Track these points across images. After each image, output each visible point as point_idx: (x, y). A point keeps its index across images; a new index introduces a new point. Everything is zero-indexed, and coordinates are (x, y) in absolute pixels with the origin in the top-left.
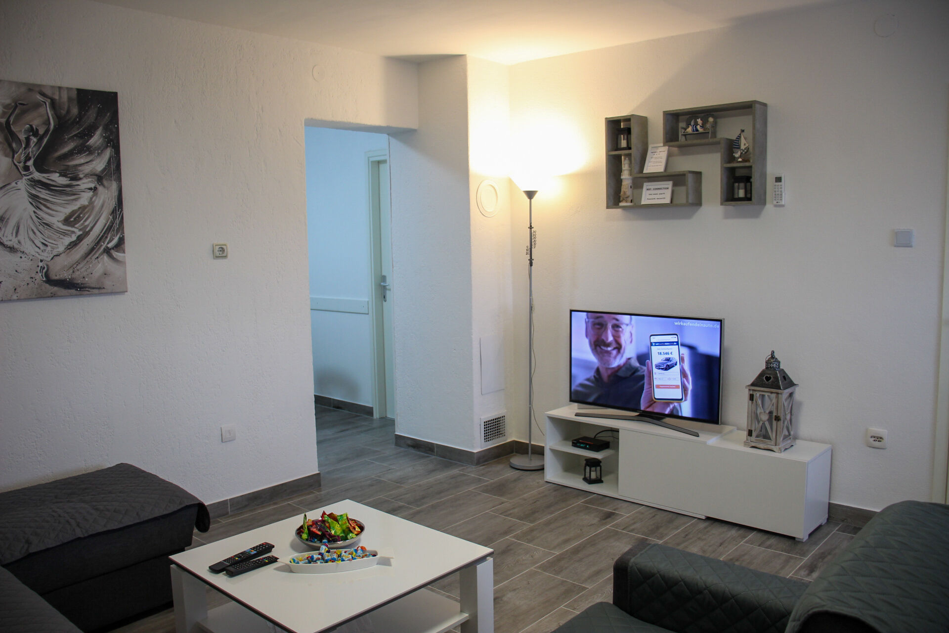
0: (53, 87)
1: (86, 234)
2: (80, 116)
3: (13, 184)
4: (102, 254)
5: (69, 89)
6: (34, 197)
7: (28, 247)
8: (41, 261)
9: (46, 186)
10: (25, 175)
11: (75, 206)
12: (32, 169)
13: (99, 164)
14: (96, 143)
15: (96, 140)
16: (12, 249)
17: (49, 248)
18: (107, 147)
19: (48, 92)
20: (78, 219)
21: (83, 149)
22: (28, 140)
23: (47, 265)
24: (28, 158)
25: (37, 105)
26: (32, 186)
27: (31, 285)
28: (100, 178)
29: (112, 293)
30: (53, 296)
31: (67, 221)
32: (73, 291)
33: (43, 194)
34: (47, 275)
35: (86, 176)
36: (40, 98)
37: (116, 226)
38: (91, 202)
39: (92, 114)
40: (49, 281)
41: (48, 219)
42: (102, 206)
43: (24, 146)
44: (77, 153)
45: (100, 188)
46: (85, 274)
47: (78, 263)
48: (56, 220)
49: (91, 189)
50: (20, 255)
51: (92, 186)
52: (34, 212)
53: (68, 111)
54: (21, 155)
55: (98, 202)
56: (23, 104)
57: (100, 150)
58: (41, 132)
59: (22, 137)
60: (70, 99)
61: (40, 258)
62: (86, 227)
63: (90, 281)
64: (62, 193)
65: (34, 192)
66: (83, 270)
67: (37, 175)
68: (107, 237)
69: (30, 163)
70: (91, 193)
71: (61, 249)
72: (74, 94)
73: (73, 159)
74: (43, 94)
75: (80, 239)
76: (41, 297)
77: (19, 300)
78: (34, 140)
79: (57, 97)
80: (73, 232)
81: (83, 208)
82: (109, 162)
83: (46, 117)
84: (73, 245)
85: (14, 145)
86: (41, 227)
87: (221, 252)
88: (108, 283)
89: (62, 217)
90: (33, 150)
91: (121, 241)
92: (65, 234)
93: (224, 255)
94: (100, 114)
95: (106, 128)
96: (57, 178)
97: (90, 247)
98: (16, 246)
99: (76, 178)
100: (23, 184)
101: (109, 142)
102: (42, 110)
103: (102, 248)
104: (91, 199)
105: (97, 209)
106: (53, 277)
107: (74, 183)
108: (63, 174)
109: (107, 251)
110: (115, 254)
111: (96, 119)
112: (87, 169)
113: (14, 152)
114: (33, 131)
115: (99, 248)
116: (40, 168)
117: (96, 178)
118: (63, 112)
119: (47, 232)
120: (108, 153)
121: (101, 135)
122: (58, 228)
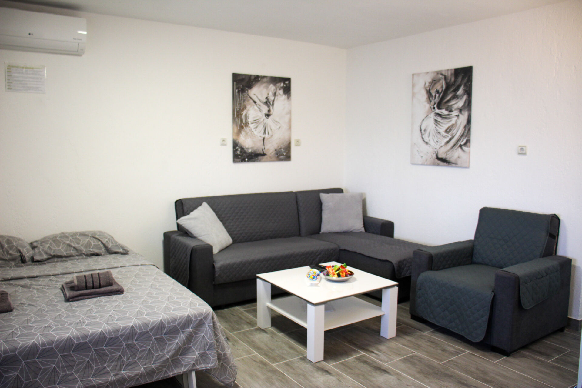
0: (445, 70)
1: (453, 137)
2: (455, 81)
3: (429, 116)
4: (458, 147)
5: (451, 70)
6: (436, 121)
7: (432, 143)
8: (436, 149)
9: (440, 115)
10: (433, 111)
11: (449, 124)
12: (436, 108)
13: (460, 103)
14: (460, 93)
15: (460, 92)
16: (427, 143)
17: (439, 143)
18: (464, 95)
19: (444, 73)
20: (450, 131)
21: (455, 97)
22: (435, 95)
23: (438, 151)
24: (435, 104)
25: (440, 80)
26: (435, 116)
27: (431, 159)
28: (460, 110)
29: (461, 167)
30: (438, 165)
31: (447, 131)
32: (445, 164)
33: (439, 119)
34: (437, 155)
35: (456, 109)
36: (441, 76)
37: (465, 134)
38: (456, 122)
39: (460, 79)
40: (438, 158)
41: (440, 130)
42: (460, 124)
43: (434, 98)
44: (452, 99)
45: (460, 115)
46: (450, 156)
47: (448, 151)
48: (442, 130)
49: (456, 116)
50: (429, 145)
51: (457, 114)
52: (435, 127)
53: (450, 80)
54: (433, 103)
55: (459, 122)
56: (435, 81)
57: (462, 96)
58: (440, 91)
59: (434, 94)
60: (451, 74)
61: (435, 147)
62: (453, 134)
63: (452, 160)
64: (445, 118)
65: (436, 118)
66: (450, 154)
67: (438, 111)
68: (461, 139)
69: (435, 106)
70: (456, 118)
71: (443, 144)
72: (453, 71)
73: (450, 102)
74: (442, 74)
75: (450, 139)
76: (434, 164)
77: (427, 165)
78: (437, 95)
79: (446, 75)
80: (448, 136)
81: (453, 125)
82: (465, 102)
83: (442, 85)
84: (448, 142)
85: (431, 99)
86: (437, 134)
87: (522, 151)
88: (459, 162)
89: (444, 129)
90: (437, 100)
91: (468, 141)
92: (445, 137)
93: (524, 153)
94: (463, 78)
95: (465, 86)
96: (444, 112)
97: (454, 144)
98: (428, 142)
99: (451, 111)
100: (432, 115)
101: (465, 92)
102: (441, 82)
103: (458, 145)
104: (456, 120)
105: (458, 126)
106: (440, 156)
107: (450, 113)
108: (447, 110)
109: (461, 146)
110: (464, 148)
111: (461, 81)
112: (455, 106)
113: (430, 101)
114: (437, 92)
115: (457, 145)
116: (439, 107)
117: (459, 110)
118: (448, 81)
119: (439, 136)
120: (465, 97)
121: (463, 89)
122: (443, 134)
